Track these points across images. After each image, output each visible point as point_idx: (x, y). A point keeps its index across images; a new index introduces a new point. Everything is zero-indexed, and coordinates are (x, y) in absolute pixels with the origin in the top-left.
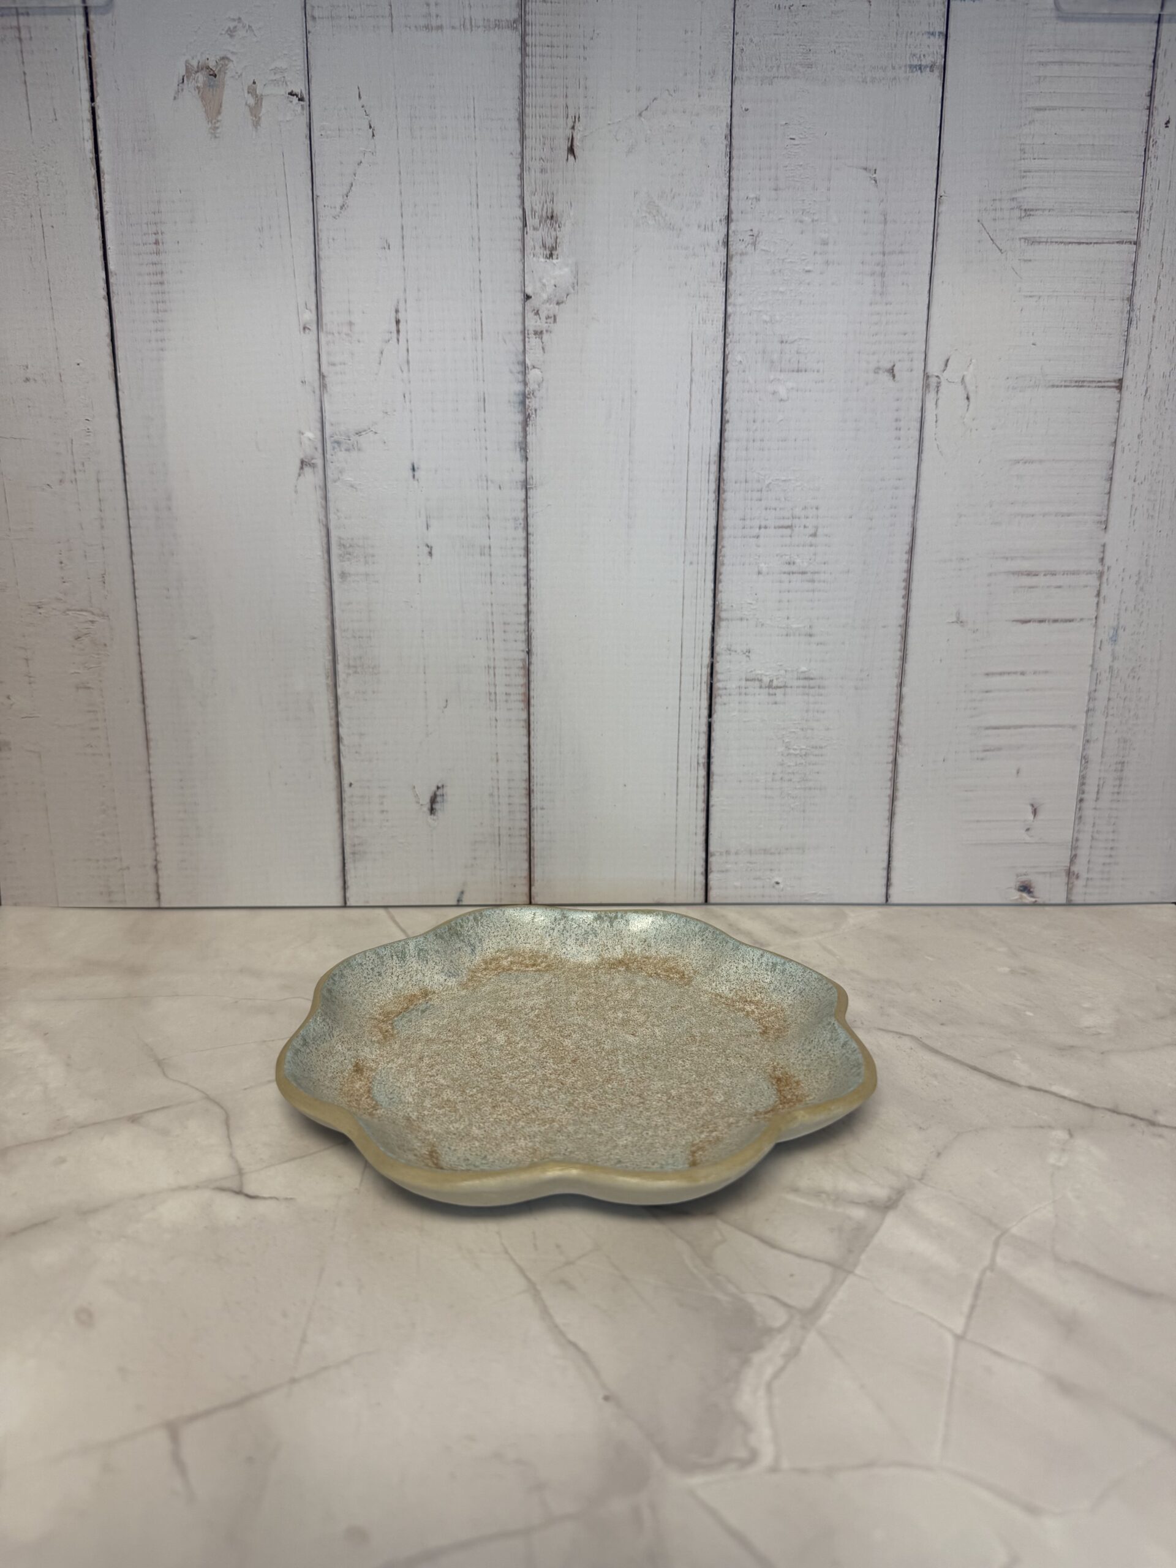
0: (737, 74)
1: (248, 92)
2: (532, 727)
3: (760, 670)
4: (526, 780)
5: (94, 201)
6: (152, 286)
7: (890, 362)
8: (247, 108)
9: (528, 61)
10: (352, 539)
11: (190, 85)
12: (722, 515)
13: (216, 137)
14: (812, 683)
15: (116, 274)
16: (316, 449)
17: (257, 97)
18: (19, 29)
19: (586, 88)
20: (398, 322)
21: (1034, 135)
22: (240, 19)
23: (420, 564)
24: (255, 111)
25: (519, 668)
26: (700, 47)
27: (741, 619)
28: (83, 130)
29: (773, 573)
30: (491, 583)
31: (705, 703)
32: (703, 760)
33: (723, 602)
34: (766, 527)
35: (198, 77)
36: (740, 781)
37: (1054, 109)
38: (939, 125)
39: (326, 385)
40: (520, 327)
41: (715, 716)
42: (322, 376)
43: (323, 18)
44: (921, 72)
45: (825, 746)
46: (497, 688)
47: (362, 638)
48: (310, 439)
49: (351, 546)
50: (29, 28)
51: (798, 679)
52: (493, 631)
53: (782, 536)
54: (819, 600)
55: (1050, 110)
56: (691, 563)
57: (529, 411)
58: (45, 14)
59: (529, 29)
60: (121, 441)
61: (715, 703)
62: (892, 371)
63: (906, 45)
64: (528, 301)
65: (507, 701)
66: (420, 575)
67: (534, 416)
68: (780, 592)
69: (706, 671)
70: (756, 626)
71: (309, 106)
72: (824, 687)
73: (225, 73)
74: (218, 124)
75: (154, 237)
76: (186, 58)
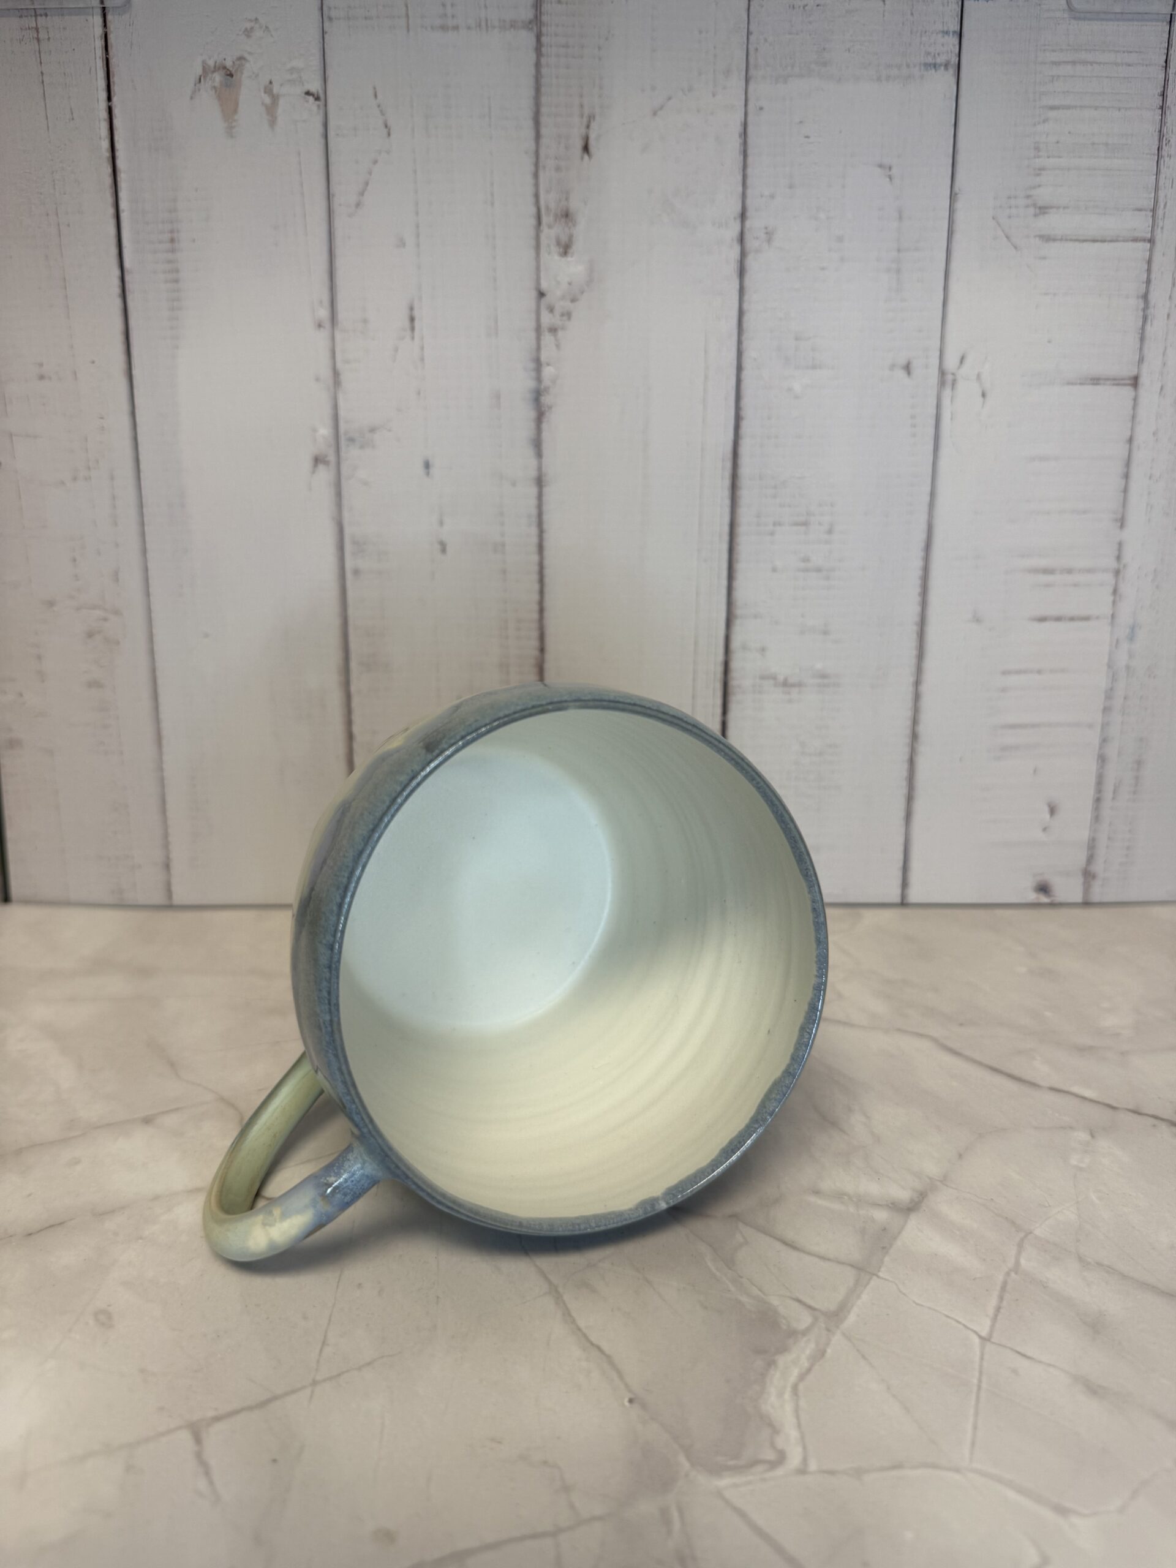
0: (752, 72)
1: (265, 92)
3: (775, 668)
5: (109, 199)
6: (168, 283)
7: (906, 358)
8: (264, 107)
9: (543, 61)
10: (365, 536)
11: (206, 85)
12: (736, 512)
13: (232, 137)
14: (827, 681)
15: (131, 272)
16: (330, 445)
17: (273, 96)
18: (37, 29)
19: (601, 88)
20: (412, 319)
21: (1048, 134)
22: (256, 19)
23: (433, 561)
24: (271, 111)
25: (532, 665)
26: (715, 48)
27: (756, 616)
28: (100, 128)
29: (788, 571)
30: (505, 580)
31: (719, 701)
33: (738, 599)
34: (781, 524)
35: (214, 78)
37: (1068, 107)
38: (956, 123)
39: (340, 382)
40: (533, 324)
41: (729, 715)
42: (336, 374)
43: (340, 19)
44: (936, 70)
45: (840, 745)
47: (375, 635)
48: (323, 436)
49: (364, 543)
50: (47, 28)
51: (813, 677)
52: (507, 628)
53: (797, 533)
54: (834, 598)
55: (1063, 108)
56: (705, 560)
57: (543, 409)
58: (62, 15)
59: (544, 30)
60: (135, 439)
62: (907, 368)
63: (921, 43)
64: (544, 301)
66: (433, 573)
67: (547, 414)
68: (795, 589)
69: (720, 669)
70: (771, 624)
71: (326, 105)
72: (839, 686)
73: (242, 73)
74: (234, 124)
75: (170, 235)
76: (203, 57)
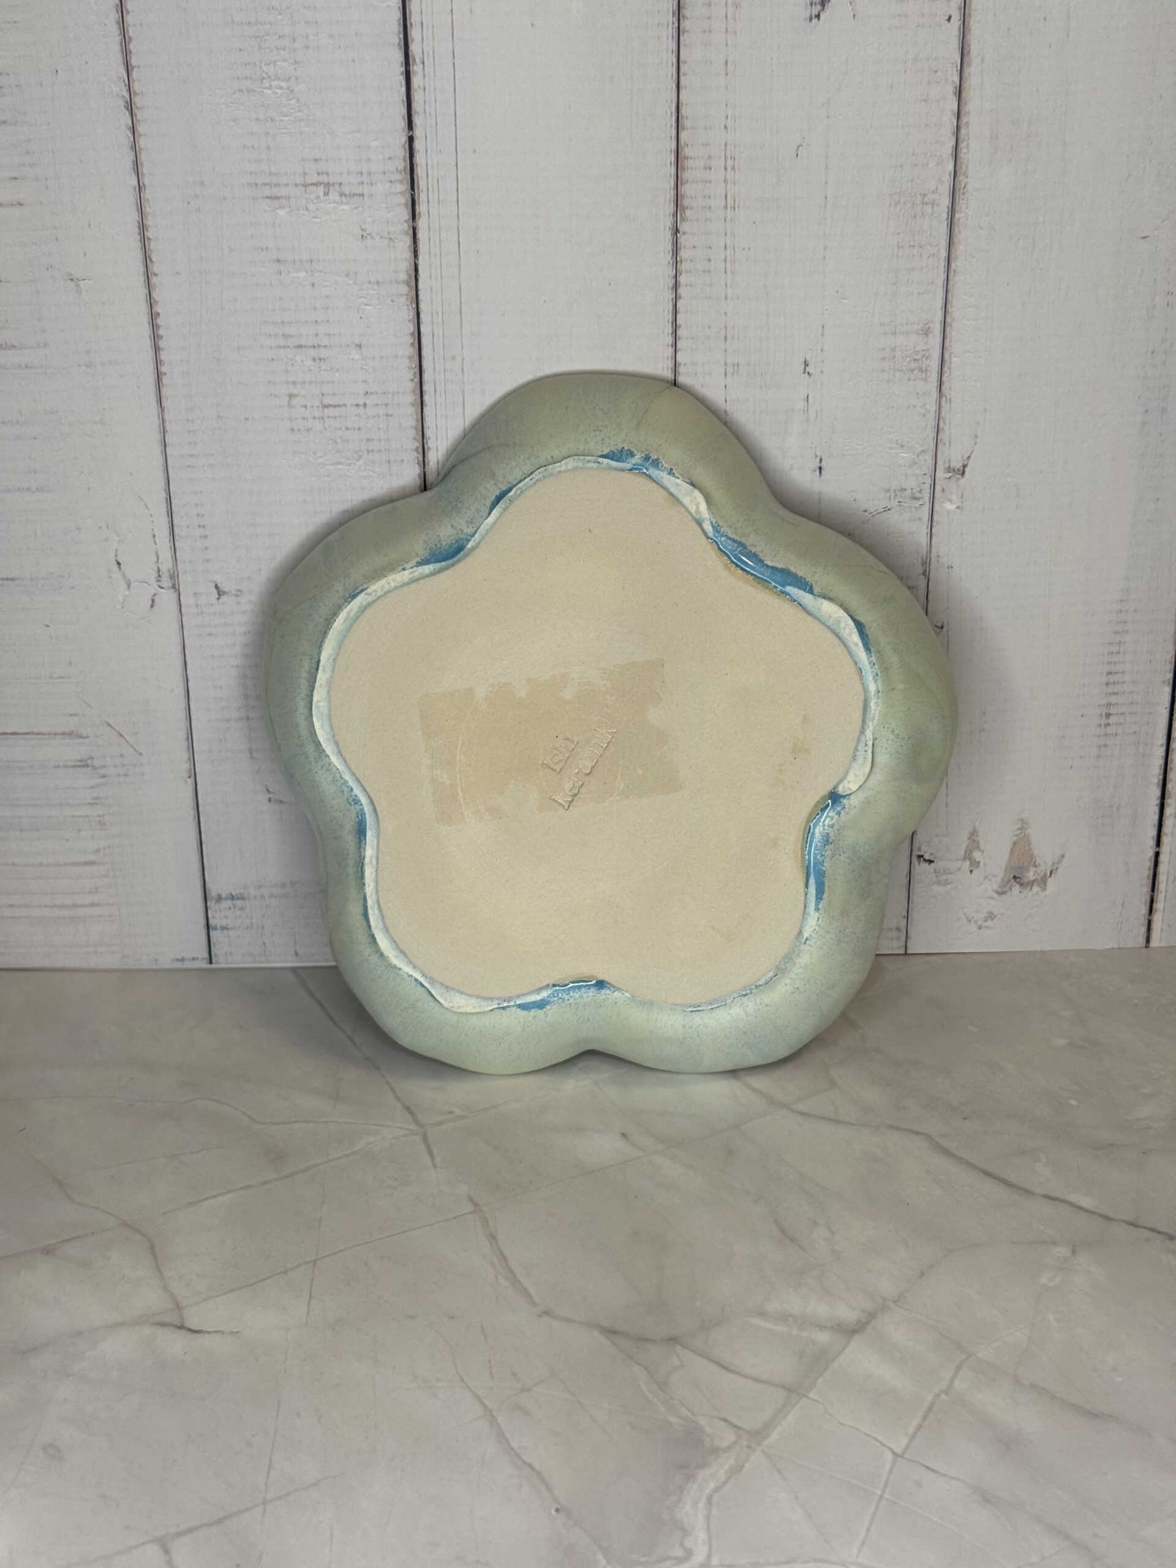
1: (979, 862)
2: (674, 118)
3: (343, 210)
4: (683, 33)
6: (1122, 671)
7: (223, 603)
8: (982, 847)
10: (909, 380)
11: (1045, 866)
12: (417, 421)
13: (1022, 820)
14: (268, 191)
15: (1164, 682)
16: (943, 490)
17: (970, 859)
21: (93, 837)
22: (980, 928)
23: (822, 350)
24: (974, 843)
25: (692, 208)
27: (378, 282)
29: (341, 346)
30: (726, 327)
31: (419, 159)
32: (416, 69)
33: (406, 307)
34: (357, 405)
35: (1034, 875)
36: (357, 35)
37: (74, 864)
38: (204, 846)
39: (922, 565)
41: (404, 139)
42: (926, 574)
43: (888, 929)
44: (231, 894)
45: (234, 93)
46: (724, 178)
47: (910, 246)
48: (950, 501)
49: (913, 371)
51: (288, 198)
52: (725, 260)
53: (333, 394)
54: (274, 310)
55: (79, 863)
56: (453, 358)
61: (405, 160)
62: (220, 593)
63: (251, 918)
65: (710, 157)
66: (823, 335)
68: (328, 321)
69: (421, 208)
70: (356, 273)
71: (912, 851)
72: (249, 184)
73: (1003, 880)
74: (1019, 832)
75: (1111, 722)
76: (1044, 894)
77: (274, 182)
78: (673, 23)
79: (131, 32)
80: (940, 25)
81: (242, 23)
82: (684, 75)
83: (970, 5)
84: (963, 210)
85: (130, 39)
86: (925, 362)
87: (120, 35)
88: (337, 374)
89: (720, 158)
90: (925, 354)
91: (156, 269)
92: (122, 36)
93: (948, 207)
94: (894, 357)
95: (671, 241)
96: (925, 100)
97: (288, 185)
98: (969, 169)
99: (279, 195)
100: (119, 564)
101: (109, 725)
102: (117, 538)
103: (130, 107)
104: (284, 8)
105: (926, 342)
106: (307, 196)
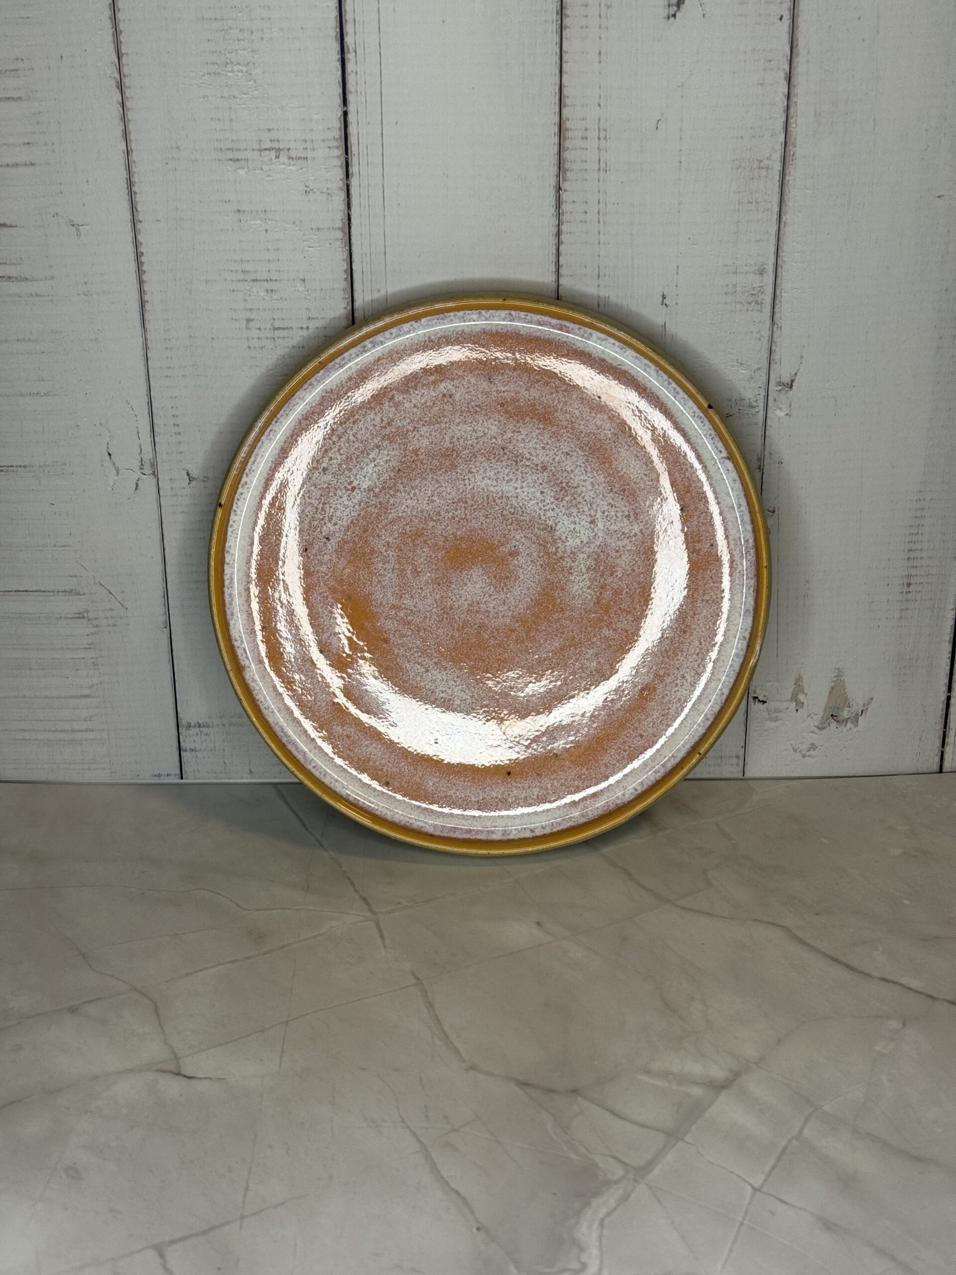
1: (803, 703)
2: (557, 97)
3: (291, 170)
4: (566, 27)
6: (920, 548)
7: (192, 488)
8: (806, 691)
10: (747, 310)
11: (857, 709)
13: (838, 669)
14: (230, 155)
16: (775, 400)
17: (796, 700)
21: (88, 675)
22: (804, 756)
23: (676, 286)
24: (799, 689)
25: (571, 171)
27: (318, 229)
29: (288, 280)
30: (599, 267)
31: (352, 129)
32: (350, 56)
33: (341, 249)
34: (302, 328)
35: (848, 714)
36: (302, 29)
37: (72, 697)
38: (177, 683)
39: (758, 461)
41: (340, 113)
42: (761, 468)
43: (729, 757)
44: (198, 722)
45: (203, 76)
46: (597, 146)
47: (749, 202)
48: (780, 409)
49: (750, 304)
51: (247, 160)
52: (599, 213)
53: (283, 319)
54: (235, 250)
55: (77, 696)
56: (379, 291)
61: (340, 130)
62: (189, 480)
63: (215, 742)
65: (586, 129)
66: (677, 273)
68: (278, 260)
69: (354, 169)
70: (301, 222)
72: (216, 149)
73: (822, 717)
74: (836, 679)
75: (911, 590)
76: (856, 729)
77: (236, 147)
78: (557, 21)
79: (121, 26)
80: (774, 23)
81: (210, 19)
82: (566, 62)
83: (798, 7)
84: (792, 173)
85: (121, 32)
86: (760, 296)
87: (112, 28)
88: (286, 303)
89: (595, 130)
90: (760, 291)
91: (140, 217)
92: (114, 29)
93: (780, 171)
94: (735, 292)
95: (555, 198)
96: (761, 84)
97: (246, 150)
98: (797, 140)
99: (239, 157)
100: (110, 454)
101: (101, 585)
102: (109, 434)
103: (121, 86)
104: (244, 7)
105: (761, 281)
106: (261, 159)
